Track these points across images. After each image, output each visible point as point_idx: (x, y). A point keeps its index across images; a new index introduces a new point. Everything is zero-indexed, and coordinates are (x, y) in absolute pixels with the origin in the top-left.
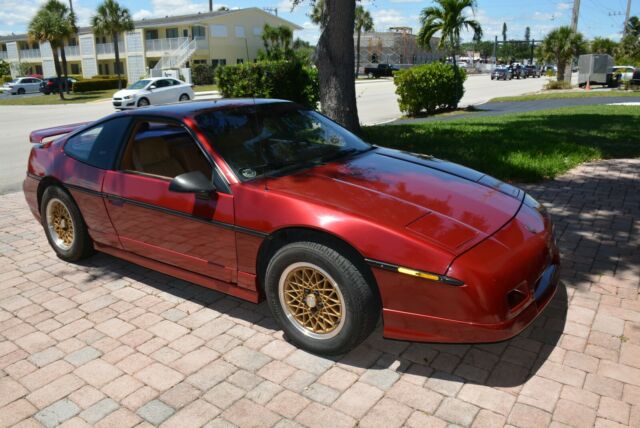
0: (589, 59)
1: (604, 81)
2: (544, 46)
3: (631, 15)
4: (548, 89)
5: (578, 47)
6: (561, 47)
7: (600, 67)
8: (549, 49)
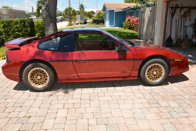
0: (78, 17)
1: (83, 22)
2: (65, 13)
3: (81, 4)
4: (69, 26)
5: (74, 13)
6: (70, 13)
7: (82, 19)
8: (66, 14)
